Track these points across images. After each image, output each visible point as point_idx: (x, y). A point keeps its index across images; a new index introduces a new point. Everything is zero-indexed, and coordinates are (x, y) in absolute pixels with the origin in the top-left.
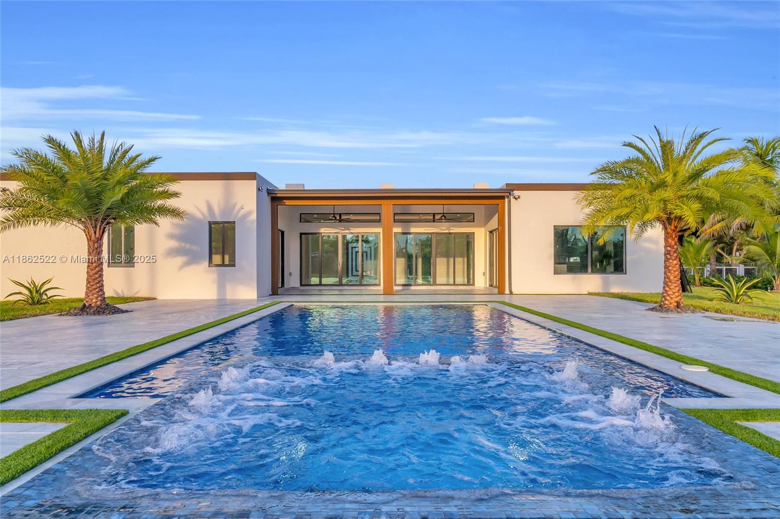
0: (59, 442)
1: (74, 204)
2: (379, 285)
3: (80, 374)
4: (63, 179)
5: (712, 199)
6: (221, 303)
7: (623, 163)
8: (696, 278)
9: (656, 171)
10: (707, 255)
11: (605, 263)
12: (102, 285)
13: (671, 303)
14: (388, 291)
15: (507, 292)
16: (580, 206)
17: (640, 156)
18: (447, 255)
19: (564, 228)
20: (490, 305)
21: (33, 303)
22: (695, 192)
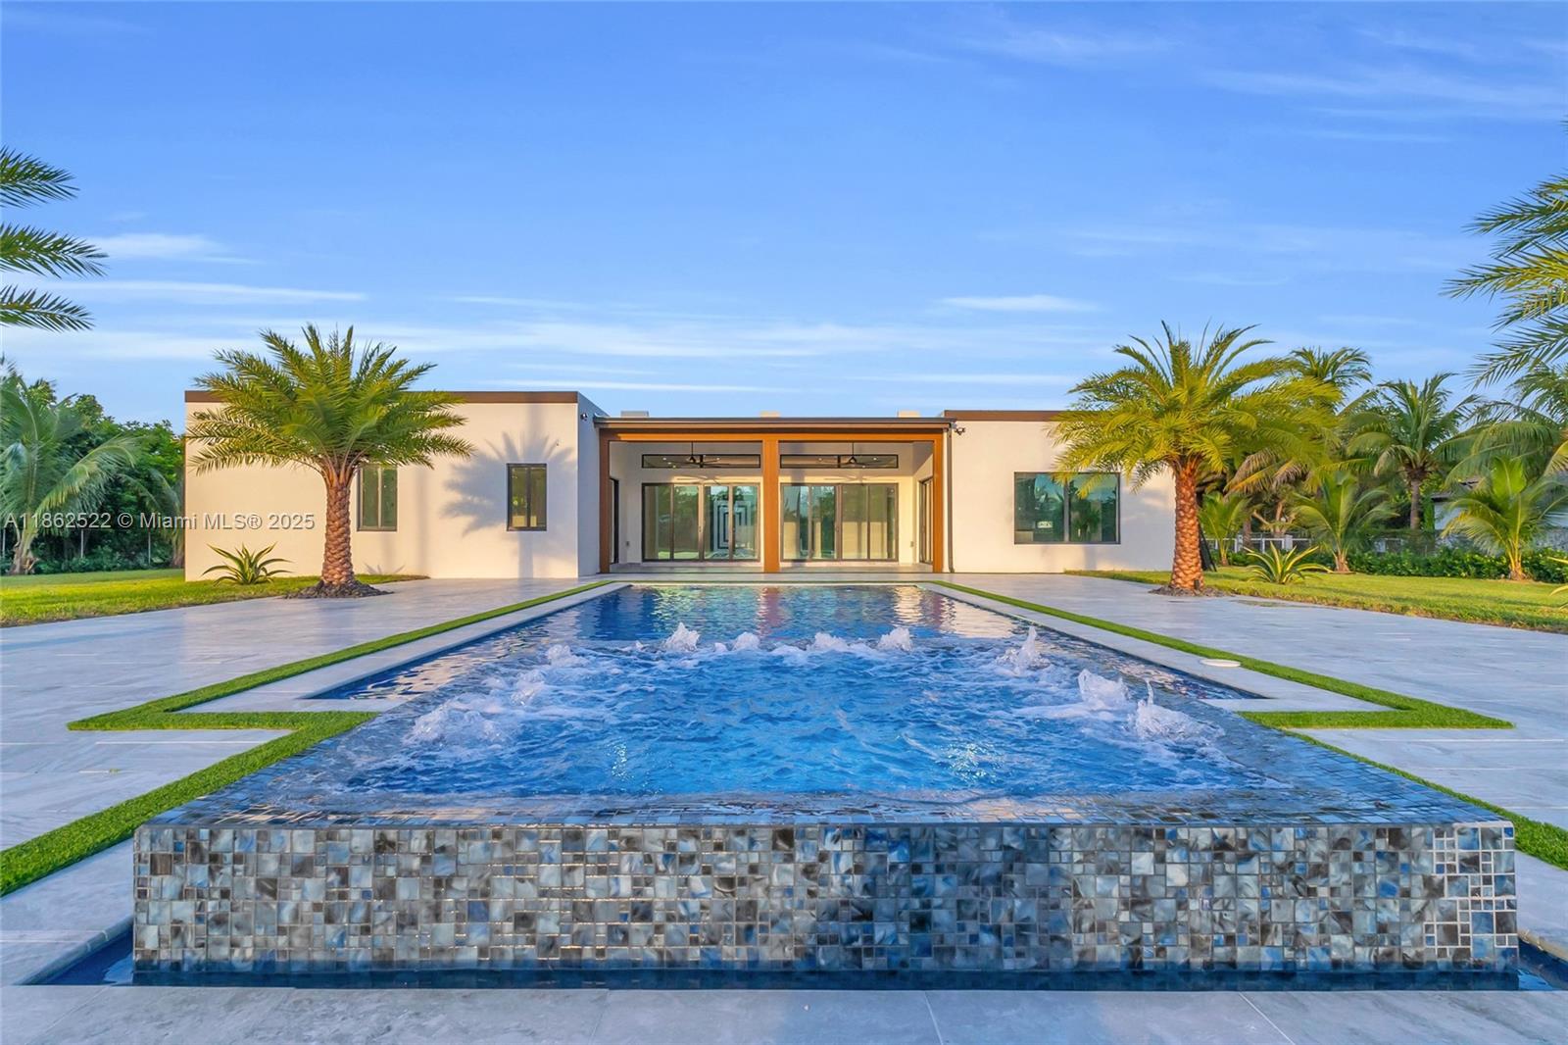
0: (282, 751)
1: (307, 432)
2: (758, 560)
3: (314, 669)
4: (290, 394)
5: (1246, 428)
6: (526, 583)
7: (1115, 377)
8: (1222, 553)
9: (1164, 388)
10: (1237, 520)
11: (1088, 529)
12: (349, 554)
13: (1185, 583)
14: (772, 568)
15: (946, 569)
16: (1053, 440)
17: (1142, 367)
18: (858, 518)
19: (1029, 478)
20: (920, 586)
21: (245, 582)
22: (1221, 417)
